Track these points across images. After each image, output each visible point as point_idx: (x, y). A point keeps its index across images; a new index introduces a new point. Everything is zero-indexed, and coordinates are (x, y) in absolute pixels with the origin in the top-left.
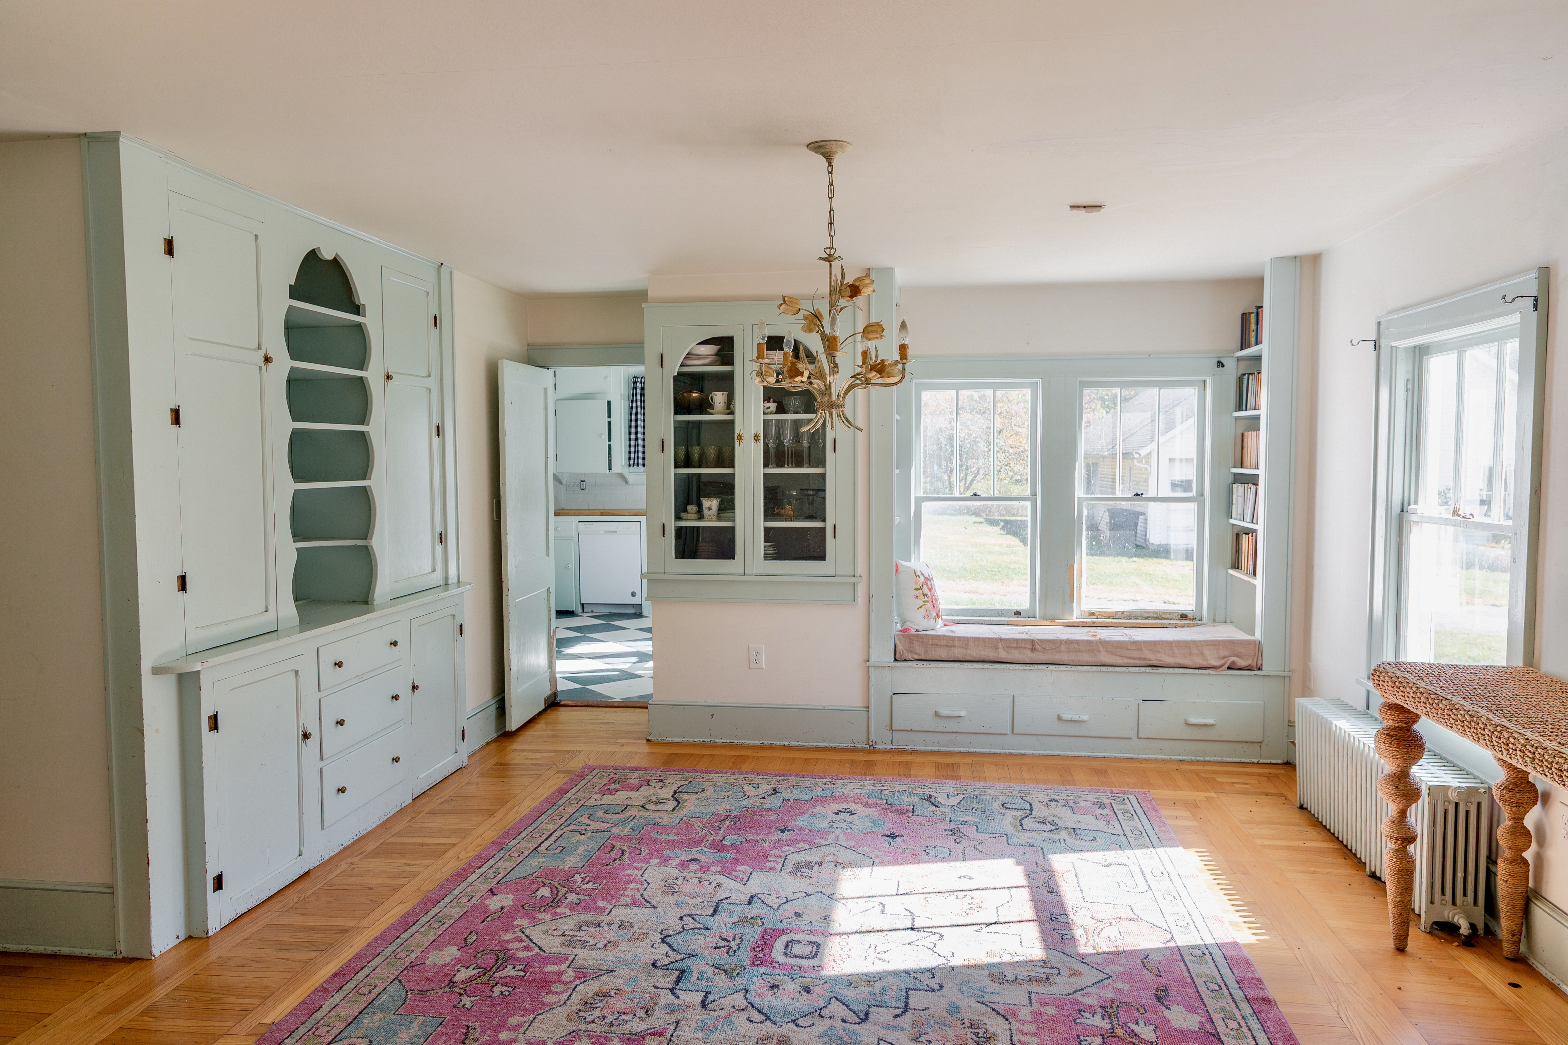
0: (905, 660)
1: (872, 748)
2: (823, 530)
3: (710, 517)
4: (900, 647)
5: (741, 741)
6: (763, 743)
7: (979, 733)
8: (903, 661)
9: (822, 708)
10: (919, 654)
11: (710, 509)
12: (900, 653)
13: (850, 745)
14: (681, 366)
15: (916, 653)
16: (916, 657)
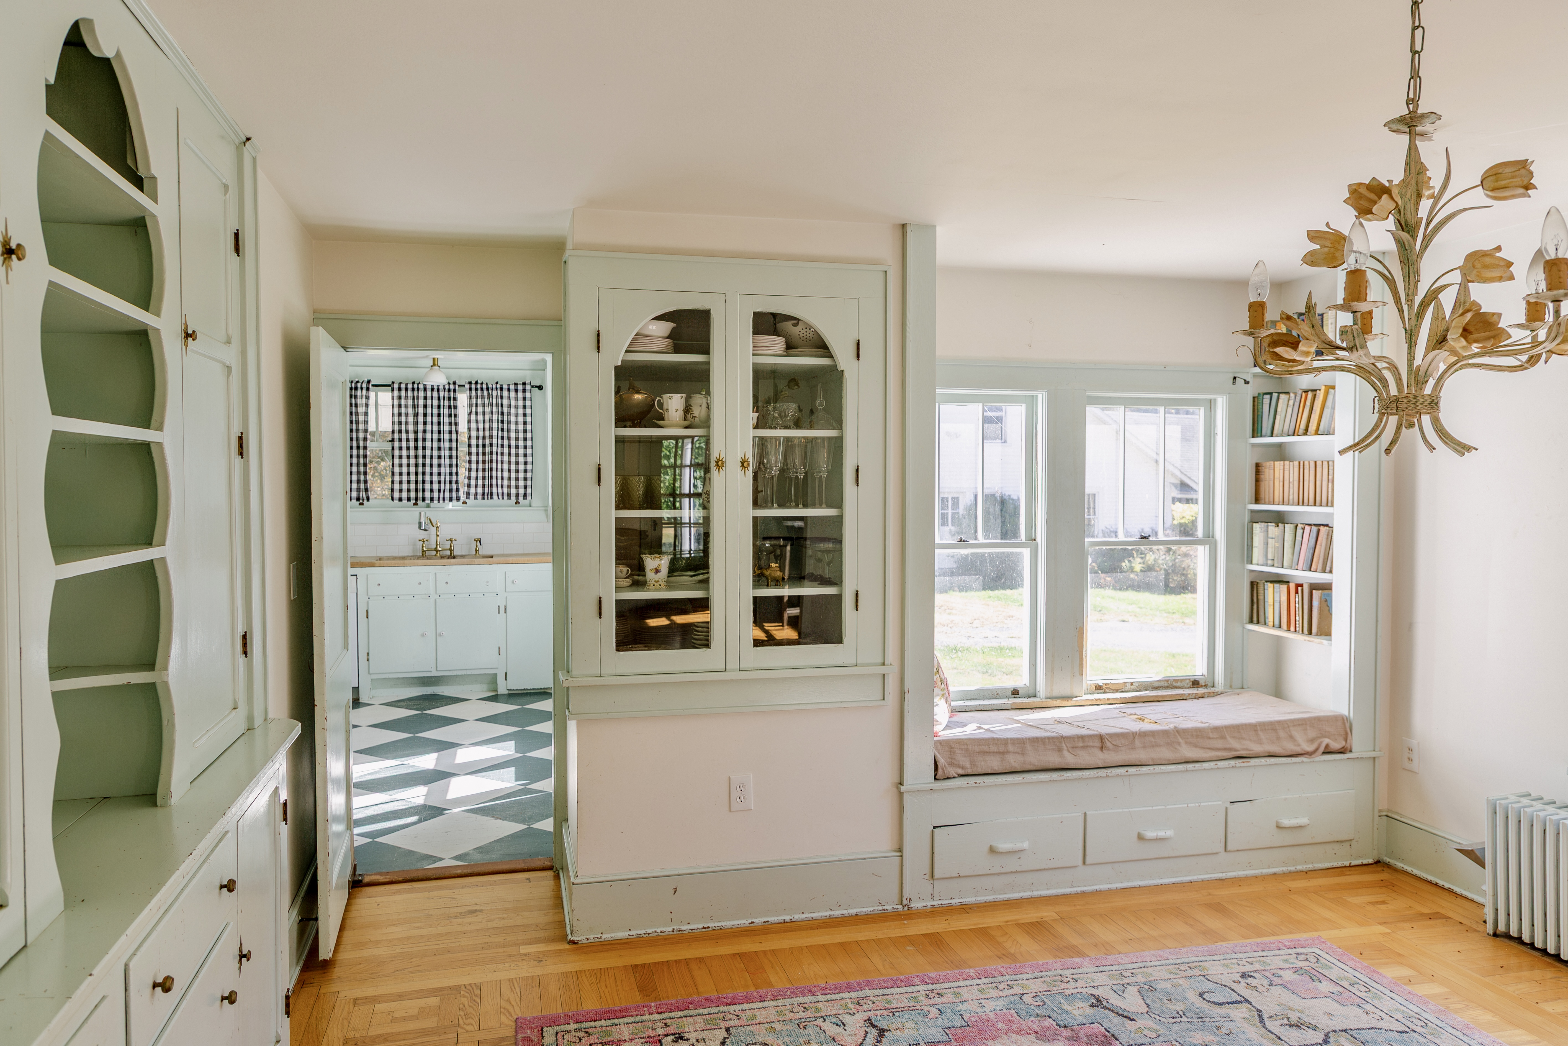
0: (948, 778)
1: (906, 908)
2: (839, 598)
3: (658, 584)
4: (942, 762)
5: (720, 924)
6: (753, 922)
7: (1045, 869)
8: (945, 779)
9: (837, 859)
10: (963, 768)
11: (657, 571)
12: (943, 769)
13: (876, 908)
14: (627, 351)
15: (959, 766)
16: (961, 772)
